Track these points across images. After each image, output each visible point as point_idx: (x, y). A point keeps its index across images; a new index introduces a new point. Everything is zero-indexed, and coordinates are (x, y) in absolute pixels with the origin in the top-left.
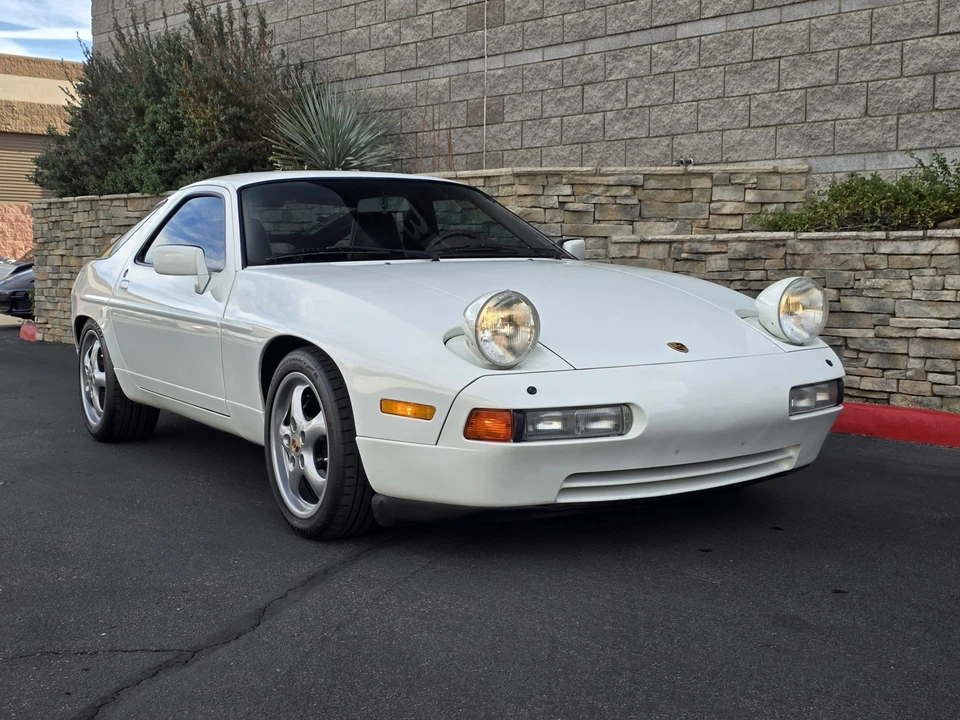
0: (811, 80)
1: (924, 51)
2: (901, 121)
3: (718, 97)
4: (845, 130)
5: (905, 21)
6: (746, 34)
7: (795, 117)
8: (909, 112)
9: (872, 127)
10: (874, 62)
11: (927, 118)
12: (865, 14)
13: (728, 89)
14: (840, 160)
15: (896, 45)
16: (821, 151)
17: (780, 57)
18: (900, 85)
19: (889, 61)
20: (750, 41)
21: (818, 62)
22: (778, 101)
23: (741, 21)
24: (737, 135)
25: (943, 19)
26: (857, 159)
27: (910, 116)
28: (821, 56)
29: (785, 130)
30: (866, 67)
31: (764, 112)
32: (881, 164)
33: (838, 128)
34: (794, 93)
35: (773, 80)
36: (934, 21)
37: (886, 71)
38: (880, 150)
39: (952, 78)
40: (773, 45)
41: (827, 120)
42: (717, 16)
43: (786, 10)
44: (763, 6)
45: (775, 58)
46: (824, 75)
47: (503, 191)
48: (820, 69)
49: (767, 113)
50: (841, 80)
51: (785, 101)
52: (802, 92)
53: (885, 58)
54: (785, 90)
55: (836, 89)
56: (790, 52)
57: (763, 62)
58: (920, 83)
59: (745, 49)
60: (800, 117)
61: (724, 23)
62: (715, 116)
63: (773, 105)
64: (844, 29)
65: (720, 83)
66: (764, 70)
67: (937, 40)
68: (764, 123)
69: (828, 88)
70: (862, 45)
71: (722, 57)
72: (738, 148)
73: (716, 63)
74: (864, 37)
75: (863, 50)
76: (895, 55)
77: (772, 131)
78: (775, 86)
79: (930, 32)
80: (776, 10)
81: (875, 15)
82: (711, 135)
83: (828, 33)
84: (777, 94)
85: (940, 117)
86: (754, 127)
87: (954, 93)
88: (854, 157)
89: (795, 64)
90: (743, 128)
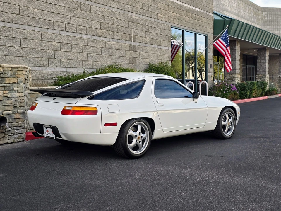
0: (29, 46)
1: (52, 45)
2: (49, 60)
3: (4, 46)
4: (38, 60)
5: (49, 37)
6: (10, 29)
7: (25, 55)
8: (50, 58)
9: (44, 61)
10: (43, 45)
11: (54, 60)
12: (40, 33)
13: (7, 44)
14: (37, 68)
15: (47, 42)
16: (33, 65)
17: (20, 38)
18: (49, 52)
19: (46, 45)
20: (12, 31)
21: (30, 42)
22: (21, 50)
23: (9, 25)
24: (11, 58)
25: (55, 39)
26: (41, 68)
27: (51, 59)
28: (31, 41)
29: (23, 58)
30: (41, 46)
31: (17, 52)
32: (46, 70)
33: (36, 60)
34: (25, 49)
35: (19, 44)
36: (54, 39)
37: (45, 48)
38: (45, 66)
39: (58, 52)
40: (19, 34)
41: (33, 57)
42: (1, 21)
43: (21, 26)
44: (15, 23)
45: (19, 38)
46: (32, 45)
47: (18, 73)
48: (31, 44)
49: (19, 53)
50: (36, 48)
51: (23, 50)
52: (27, 49)
53: (45, 44)
54: (23, 47)
55: (35, 50)
56: (23, 37)
57: (16, 38)
58: (53, 52)
59: (11, 33)
60: (27, 55)
61: (3, 24)
62: (3, 51)
63: (20, 51)
64: (36, 35)
65: (4, 41)
66: (16, 41)
67: (55, 43)
68: (18, 55)
69: (33, 49)
70: (40, 40)
71: (4, 34)
72: (11, 61)
73: (2, 35)
74: (40, 39)
75: (40, 41)
76: (47, 44)
77: (20, 58)
78: (20, 46)
79: (53, 41)
80: (18, 25)
81: (42, 34)
82: (2, 56)
83: (32, 35)
84: (21, 48)
85: (57, 60)
86: (15, 56)
87: (59, 56)
88: (40, 67)
89: (24, 41)
90: (11, 56)
